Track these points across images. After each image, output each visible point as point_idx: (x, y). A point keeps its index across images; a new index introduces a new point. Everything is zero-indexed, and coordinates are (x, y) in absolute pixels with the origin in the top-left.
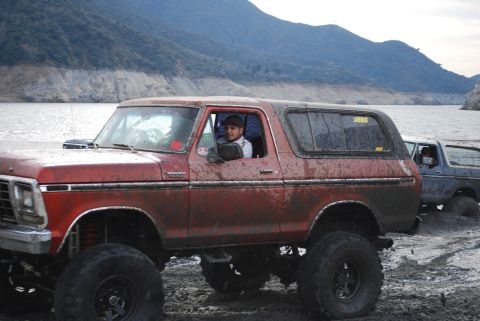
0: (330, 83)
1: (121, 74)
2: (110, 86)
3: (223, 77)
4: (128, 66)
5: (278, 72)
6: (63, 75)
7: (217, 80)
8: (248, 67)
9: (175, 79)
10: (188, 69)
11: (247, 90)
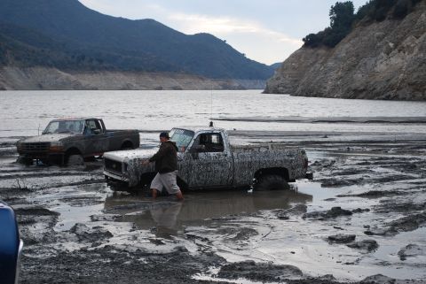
0: (148, 71)
3: (51, 66)
5: (101, 61)
7: (45, 69)
8: (73, 57)
9: (5, 68)
10: (17, 59)
11: (73, 78)
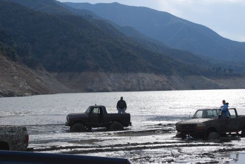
1: (141, 75)
2: (135, 81)
3: (199, 75)
4: (144, 71)
5: (231, 71)
6: (109, 77)
8: (214, 68)
9: (172, 76)
11: (213, 82)
